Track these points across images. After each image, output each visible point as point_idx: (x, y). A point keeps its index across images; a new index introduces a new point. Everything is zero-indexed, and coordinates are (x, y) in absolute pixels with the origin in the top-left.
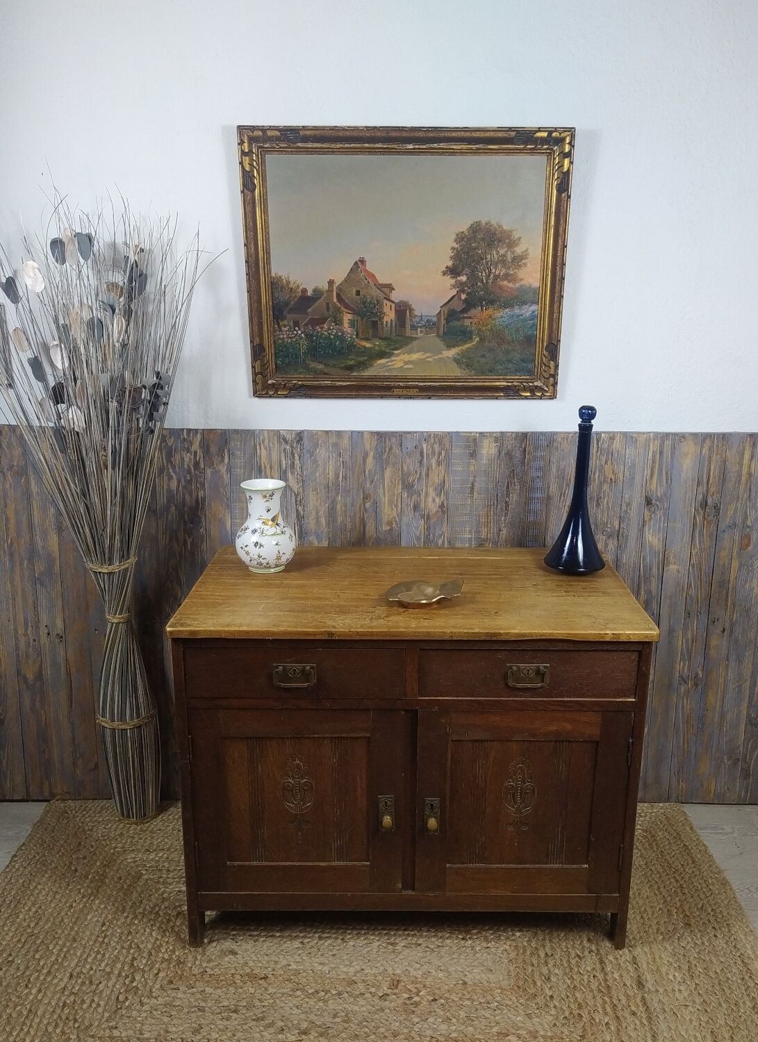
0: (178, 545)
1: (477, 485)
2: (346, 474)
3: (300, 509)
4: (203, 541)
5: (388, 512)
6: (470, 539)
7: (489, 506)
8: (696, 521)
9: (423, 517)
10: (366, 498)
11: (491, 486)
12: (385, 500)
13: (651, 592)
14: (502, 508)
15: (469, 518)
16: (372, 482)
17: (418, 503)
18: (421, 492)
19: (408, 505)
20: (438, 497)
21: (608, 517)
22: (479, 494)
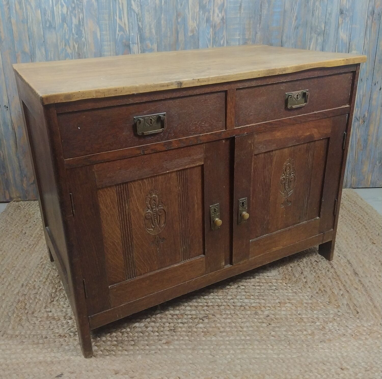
0: (70, 49)
1: (243, 5)
3: (140, 24)
4: (85, 46)
5: (191, 24)
6: (239, 39)
7: (250, 18)
8: (368, 24)
9: (211, 26)
10: (178, 15)
11: (251, 5)
12: (190, 16)
14: (258, 19)
15: (239, 26)
16: (181, 5)
17: (209, 17)
18: (210, 10)
19: (203, 19)
20: (220, 13)
21: (318, 22)
22: (244, 10)
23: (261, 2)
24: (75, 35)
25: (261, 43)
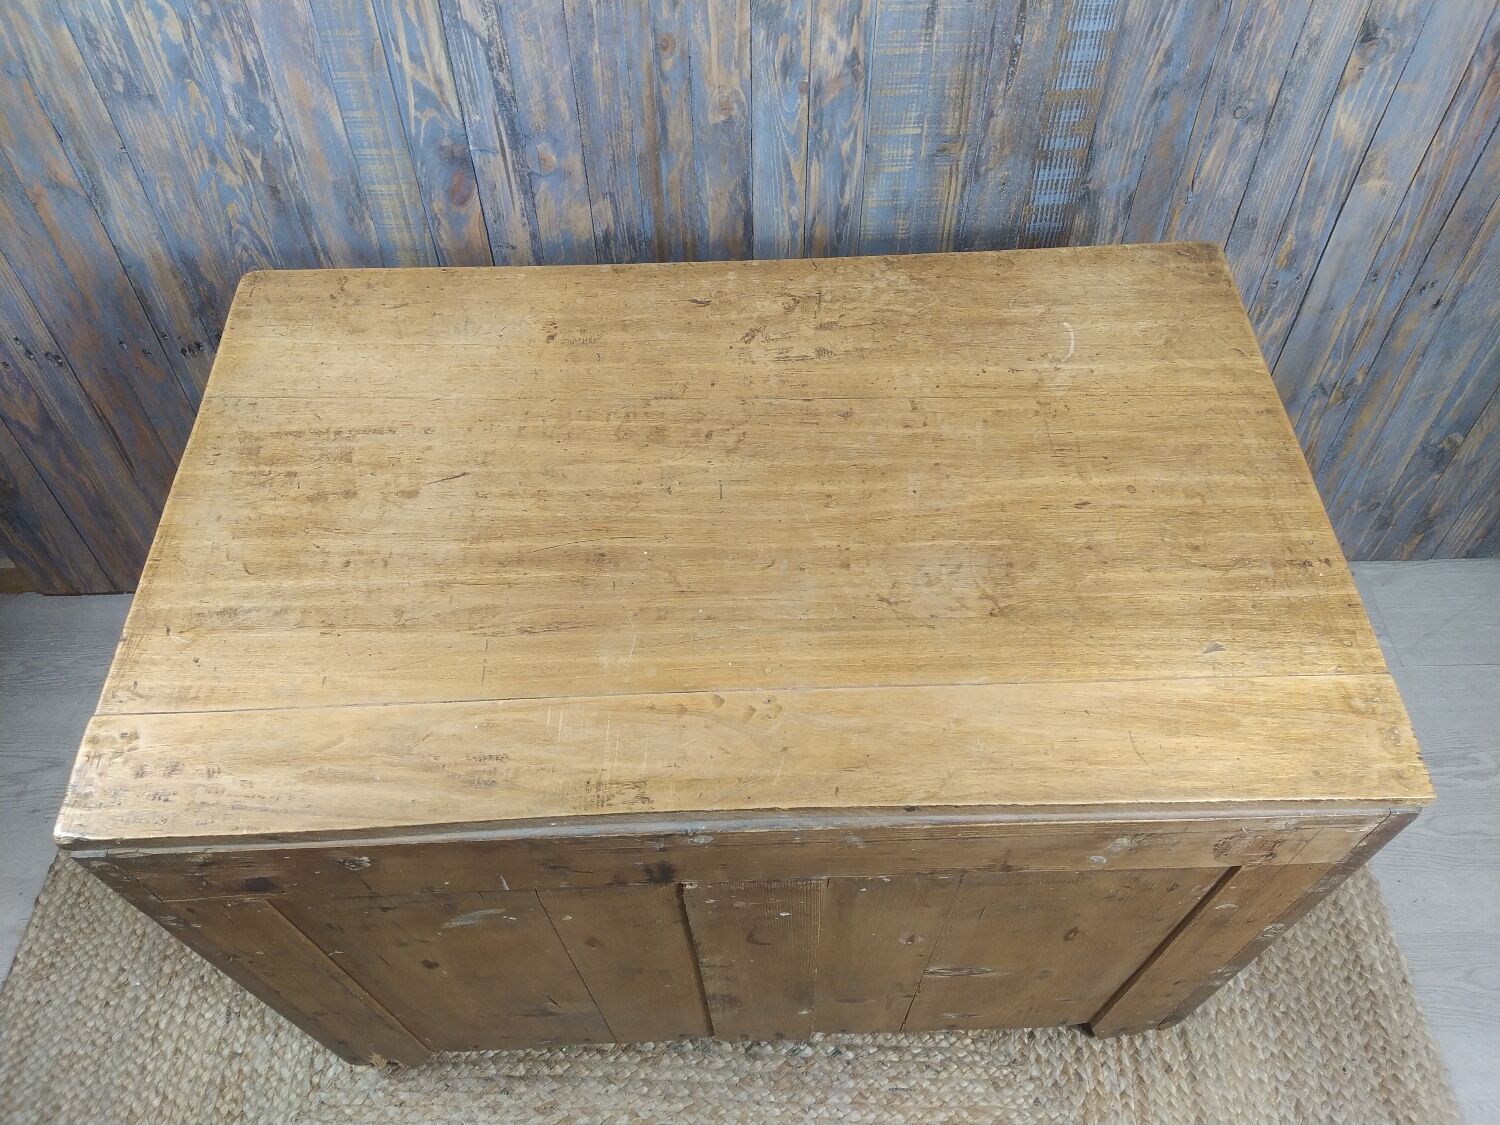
1: (944, 7)
3: (502, 78)
4: (290, 161)
5: (718, 81)
6: (917, 138)
7: (970, 58)
9: (804, 89)
10: (662, 46)
11: (978, 7)
12: (709, 51)
13: (1307, 235)
14: (1002, 60)
15: (919, 88)
16: (674, 4)
17: (792, 55)
18: (800, 27)
19: (768, 61)
20: (842, 37)
21: (1256, 75)
22: (946, 26)
24: (243, 124)
25: (1007, 151)
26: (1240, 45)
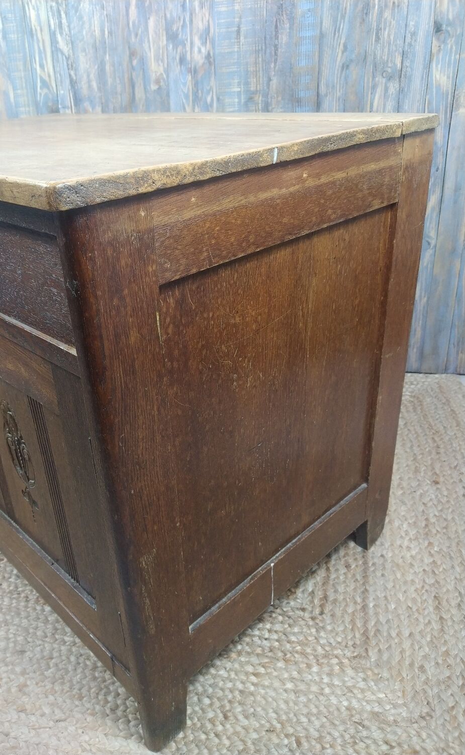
1: (243, 29)
2: (111, 29)
3: (72, 73)
5: (155, 68)
6: (239, 93)
7: (257, 52)
9: (190, 71)
10: (132, 54)
11: (258, 27)
12: (151, 55)
14: (271, 53)
15: (237, 68)
16: (136, 35)
17: (183, 55)
18: (186, 42)
19: (174, 58)
20: (203, 46)
21: (388, 54)
22: (245, 38)
23: (277, 21)
25: (280, 98)
26: (378, 38)
